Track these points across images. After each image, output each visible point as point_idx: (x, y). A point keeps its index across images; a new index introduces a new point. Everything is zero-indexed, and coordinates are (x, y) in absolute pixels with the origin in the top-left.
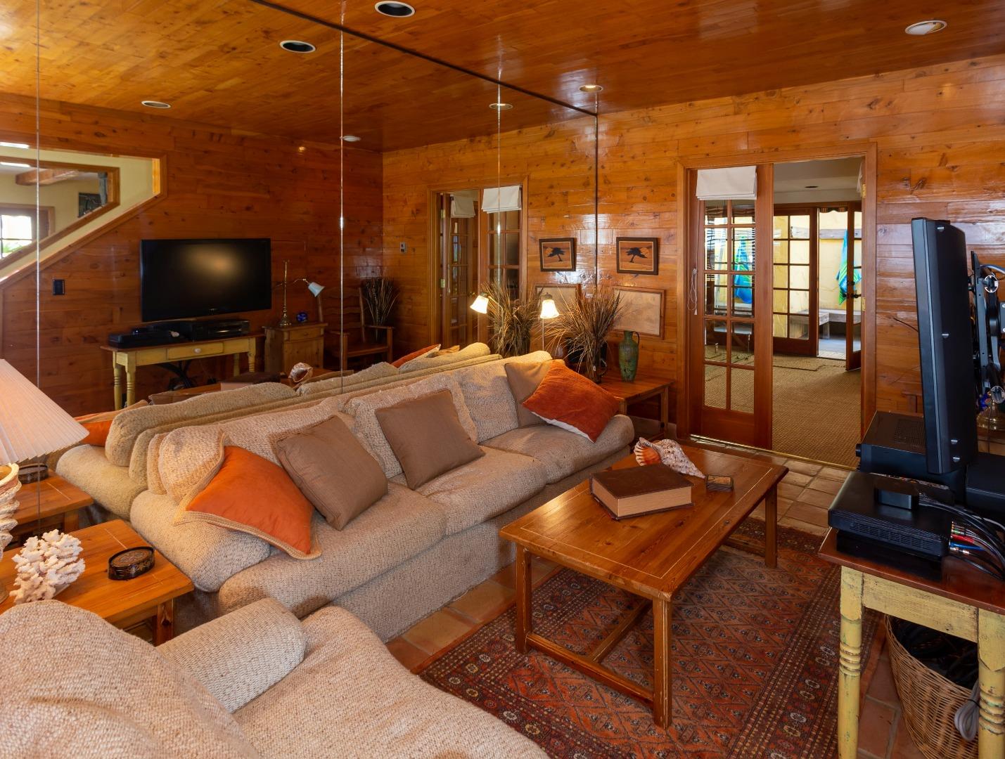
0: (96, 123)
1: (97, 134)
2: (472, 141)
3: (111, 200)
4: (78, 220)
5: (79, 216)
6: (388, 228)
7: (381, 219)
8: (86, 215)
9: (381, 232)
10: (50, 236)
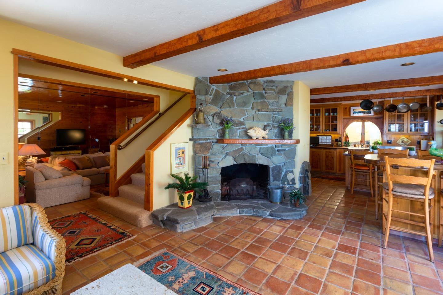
0: (47, 105)
1: (47, 108)
2: (134, 107)
3: (50, 120)
4: (43, 125)
5: (43, 124)
6: (117, 126)
7: (116, 124)
8: (45, 124)
9: (115, 127)
10: (34, 129)
